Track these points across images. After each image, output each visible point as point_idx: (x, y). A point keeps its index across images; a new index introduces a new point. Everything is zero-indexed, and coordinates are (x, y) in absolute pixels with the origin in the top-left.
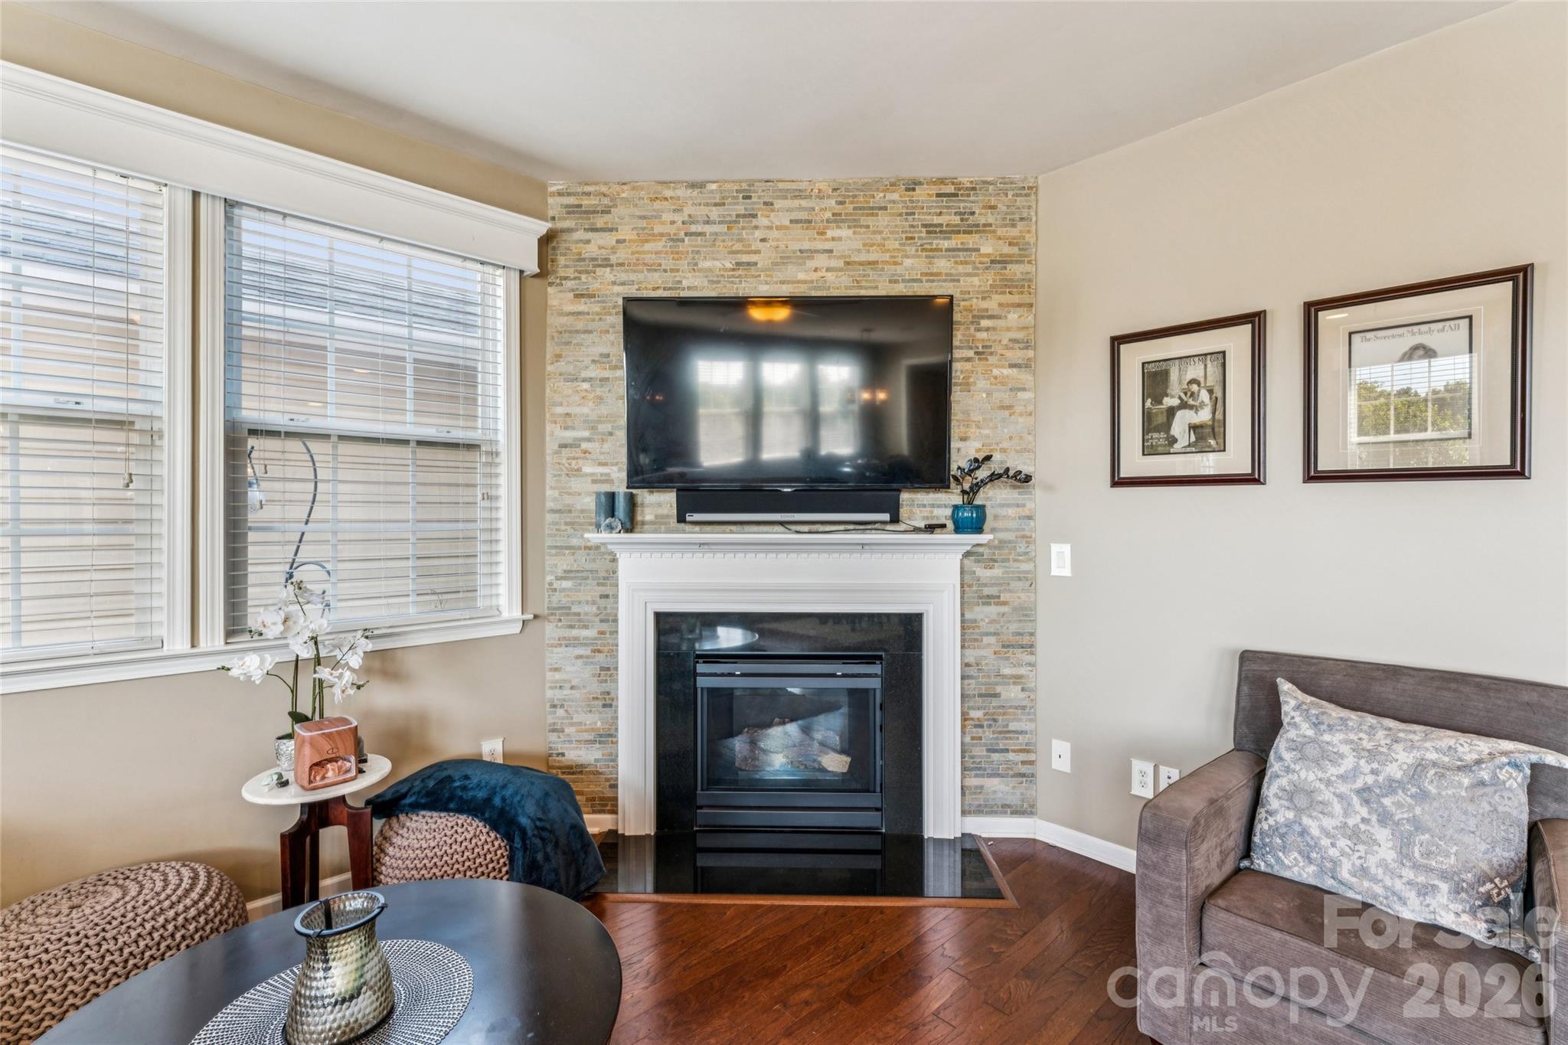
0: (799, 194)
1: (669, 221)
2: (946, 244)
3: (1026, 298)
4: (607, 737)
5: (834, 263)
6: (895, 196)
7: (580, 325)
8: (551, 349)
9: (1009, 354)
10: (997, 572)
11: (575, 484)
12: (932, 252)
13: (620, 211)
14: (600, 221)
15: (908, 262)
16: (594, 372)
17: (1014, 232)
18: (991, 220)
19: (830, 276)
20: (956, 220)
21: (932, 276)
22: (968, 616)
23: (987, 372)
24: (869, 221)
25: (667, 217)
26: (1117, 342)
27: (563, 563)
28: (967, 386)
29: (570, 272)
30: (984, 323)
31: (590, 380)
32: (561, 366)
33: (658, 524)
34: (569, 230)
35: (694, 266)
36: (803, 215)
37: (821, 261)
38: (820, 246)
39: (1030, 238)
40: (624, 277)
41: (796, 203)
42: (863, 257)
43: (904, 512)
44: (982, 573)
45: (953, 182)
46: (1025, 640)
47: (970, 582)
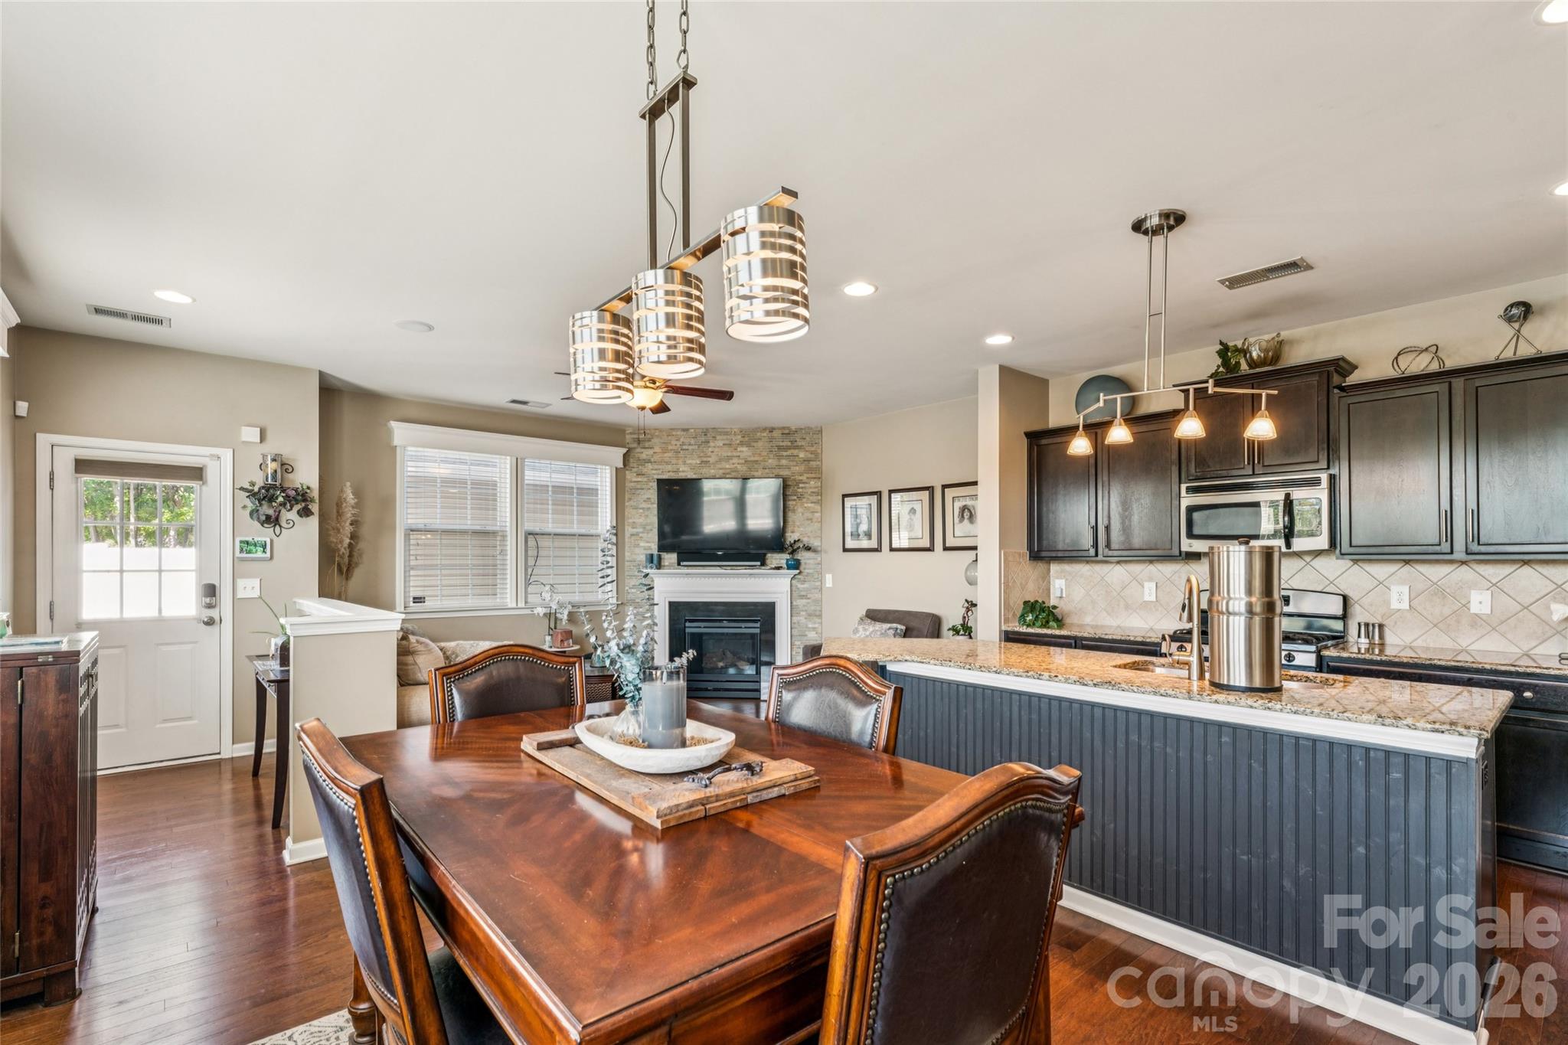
0: (726, 433)
1: (674, 444)
2: (785, 454)
3: (817, 475)
5: (741, 461)
6: (765, 434)
7: (639, 486)
8: (627, 497)
9: (811, 498)
10: (806, 585)
11: (637, 550)
12: (780, 457)
13: (655, 440)
14: (647, 445)
15: (770, 461)
16: (644, 505)
17: (813, 449)
18: (803, 444)
19: (739, 467)
20: (789, 444)
21: (780, 467)
22: (794, 603)
23: (802, 504)
24: (755, 444)
25: (674, 442)
26: (844, 496)
27: (634, 581)
28: (794, 511)
29: (636, 467)
30: (801, 485)
31: (643, 509)
32: (632, 503)
33: (670, 566)
34: (635, 448)
35: (684, 463)
36: (728, 442)
37: (735, 460)
38: (735, 454)
39: (819, 451)
40: (656, 467)
41: (725, 437)
42: (752, 459)
43: (768, 562)
44: (799, 586)
45: (788, 428)
46: (818, 613)
47: (794, 588)
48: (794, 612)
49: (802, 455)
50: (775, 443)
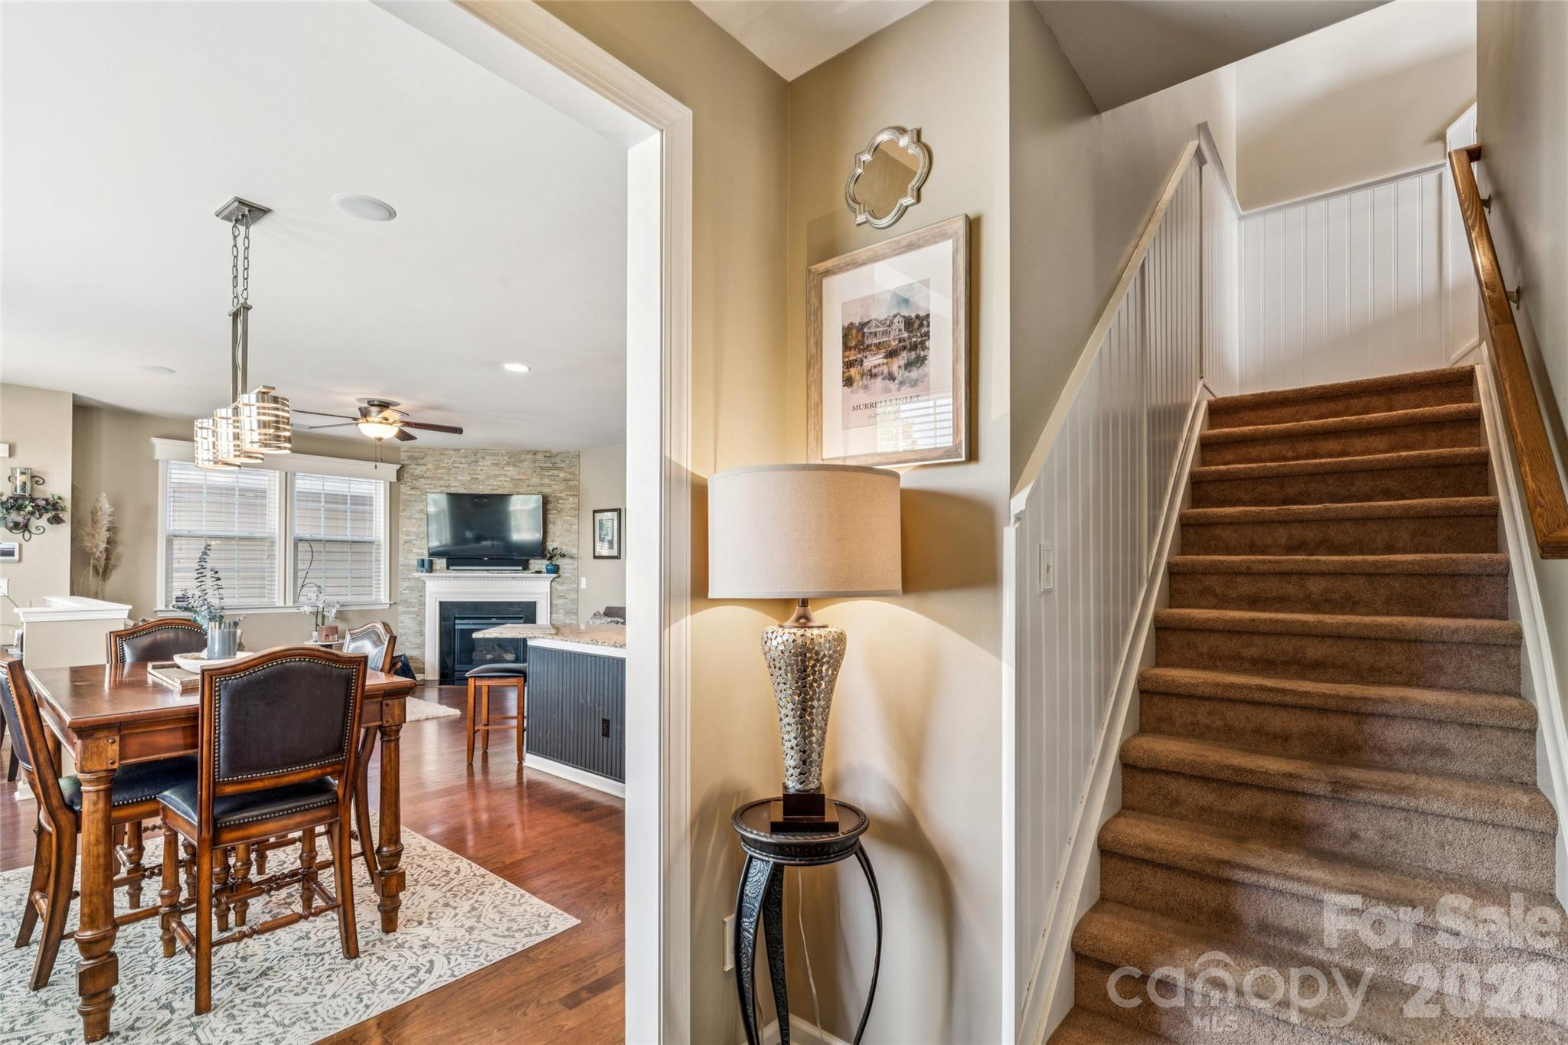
0: (494, 454)
2: (547, 474)
3: (575, 493)
4: (422, 646)
6: (529, 456)
7: (413, 499)
8: (401, 507)
9: (569, 512)
10: (565, 587)
11: (410, 556)
12: (542, 477)
13: (428, 458)
14: (420, 462)
16: (418, 516)
17: (571, 470)
18: (563, 465)
19: (506, 484)
20: (551, 465)
21: (542, 485)
22: (554, 603)
23: (562, 518)
26: (595, 512)
27: (406, 584)
28: (554, 523)
29: (409, 480)
30: (558, 501)
31: (416, 519)
32: (405, 513)
33: (441, 571)
34: (408, 465)
35: (456, 479)
36: (496, 462)
37: (502, 478)
39: (577, 472)
40: (429, 482)
41: (494, 457)
43: (531, 567)
44: (559, 588)
45: (550, 452)
46: (574, 611)
47: (553, 591)
48: (553, 609)
49: (562, 475)
50: (538, 464)
